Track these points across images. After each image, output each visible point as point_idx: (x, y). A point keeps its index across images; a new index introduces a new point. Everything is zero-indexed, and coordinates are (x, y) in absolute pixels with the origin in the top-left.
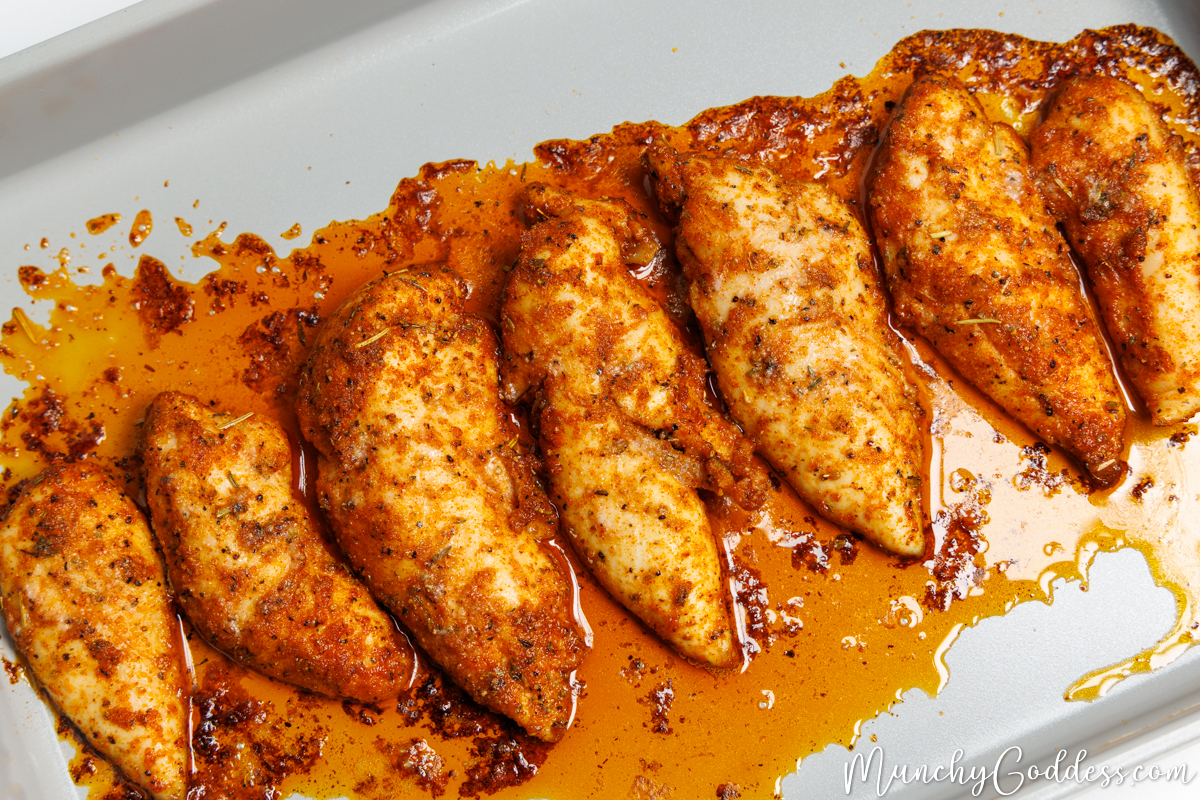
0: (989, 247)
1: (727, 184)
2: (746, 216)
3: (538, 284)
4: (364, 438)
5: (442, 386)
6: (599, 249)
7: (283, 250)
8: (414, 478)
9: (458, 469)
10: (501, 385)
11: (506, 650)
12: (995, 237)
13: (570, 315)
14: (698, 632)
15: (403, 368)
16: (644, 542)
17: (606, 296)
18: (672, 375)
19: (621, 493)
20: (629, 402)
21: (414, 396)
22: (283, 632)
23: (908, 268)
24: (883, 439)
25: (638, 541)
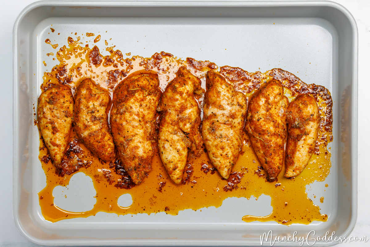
0: (269, 125)
1: (222, 87)
2: (222, 96)
3: (173, 92)
4: (124, 109)
5: (145, 104)
6: (189, 89)
7: (125, 57)
8: (131, 122)
9: (141, 123)
10: (157, 107)
11: (135, 164)
12: (272, 123)
13: (177, 101)
14: (175, 176)
15: (138, 98)
17: (186, 100)
19: (172, 143)
20: (181, 125)
22: (92, 141)
23: (251, 121)
24: (230, 154)
25: (171, 154)
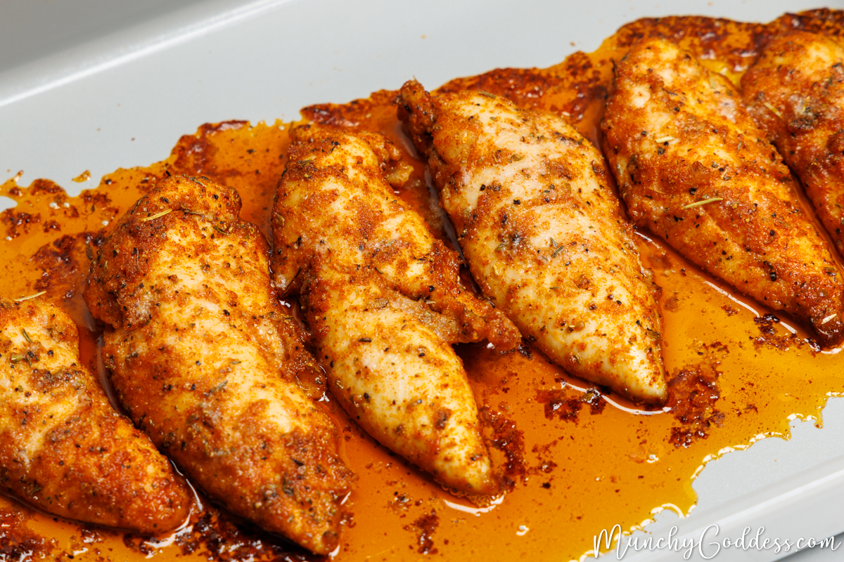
0: (708, 146)
1: (472, 103)
2: (490, 124)
3: (305, 179)
4: (148, 297)
5: (220, 262)
6: (360, 153)
7: (74, 191)
8: (193, 325)
9: (232, 322)
10: (272, 277)
11: (279, 469)
12: (713, 139)
13: (334, 200)
14: (458, 452)
15: (184, 243)
16: (406, 377)
17: (366, 189)
18: (428, 254)
19: (384, 338)
20: (389, 270)
21: (195, 265)
22: (70, 459)
23: (638, 172)
24: (622, 295)
25: (401, 376)
